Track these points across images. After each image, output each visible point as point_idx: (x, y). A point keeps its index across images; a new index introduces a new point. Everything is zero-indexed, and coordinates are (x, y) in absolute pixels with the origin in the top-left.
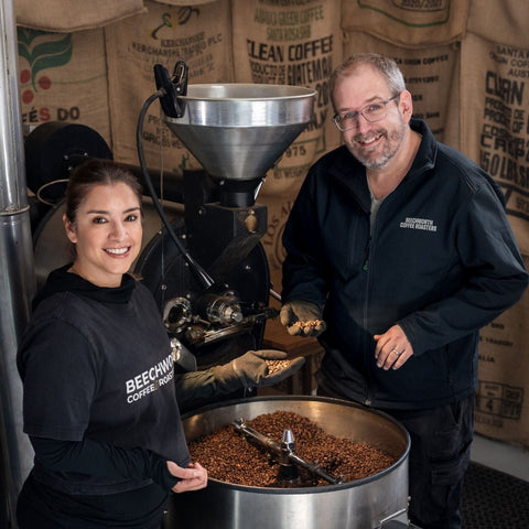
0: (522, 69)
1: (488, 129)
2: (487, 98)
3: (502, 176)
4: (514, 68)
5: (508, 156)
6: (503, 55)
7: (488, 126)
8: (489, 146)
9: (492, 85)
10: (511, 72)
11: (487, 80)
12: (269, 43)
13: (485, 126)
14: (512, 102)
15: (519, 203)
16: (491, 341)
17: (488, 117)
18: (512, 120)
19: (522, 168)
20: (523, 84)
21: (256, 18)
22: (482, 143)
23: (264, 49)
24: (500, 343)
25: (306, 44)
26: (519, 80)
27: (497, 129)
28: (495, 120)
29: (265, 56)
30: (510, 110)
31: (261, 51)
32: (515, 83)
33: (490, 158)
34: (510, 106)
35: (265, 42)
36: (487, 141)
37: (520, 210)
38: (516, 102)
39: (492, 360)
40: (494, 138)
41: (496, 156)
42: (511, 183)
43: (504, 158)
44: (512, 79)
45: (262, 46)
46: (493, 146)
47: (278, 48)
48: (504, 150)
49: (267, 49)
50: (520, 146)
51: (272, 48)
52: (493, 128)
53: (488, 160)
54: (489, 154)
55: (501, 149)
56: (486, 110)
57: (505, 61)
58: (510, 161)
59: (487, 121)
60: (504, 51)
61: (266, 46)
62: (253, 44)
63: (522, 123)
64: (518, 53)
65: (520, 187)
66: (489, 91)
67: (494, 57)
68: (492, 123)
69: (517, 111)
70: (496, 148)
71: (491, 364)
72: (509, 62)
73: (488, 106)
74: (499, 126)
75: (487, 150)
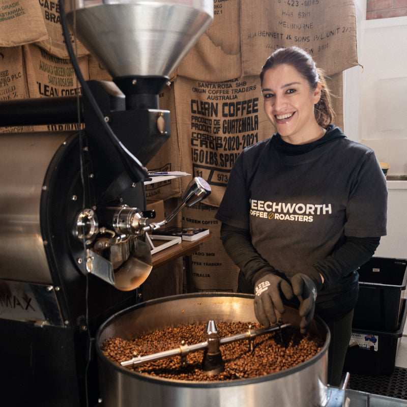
0: (215, 95)
1: (195, 135)
2: (192, 116)
3: (207, 162)
4: (211, 95)
5: (209, 150)
6: (203, 88)
7: (195, 133)
8: (197, 145)
9: (195, 108)
10: (209, 98)
11: (192, 105)
12: (51, 85)
13: (193, 133)
14: (212, 116)
15: (219, 178)
16: (207, 264)
17: (194, 128)
18: (213, 126)
19: (221, 155)
20: (217, 104)
21: (41, 67)
22: (192, 144)
23: (47, 89)
24: (213, 265)
25: (71, 90)
26: (215, 102)
27: (201, 134)
28: (199, 129)
29: (47, 93)
30: (211, 120)
31: (46, 91)
32: (212, 104)
33: (199, 152)
34: (210, 118)
35: (48, 84)
36: (195, 142)
37: (221, 182)
38: (214, 115)
39: (209, 276)
40: (199, 140)
41: (202, 151)
42: (214, 166)
43: (207, 152)
44: (210, 101)
45: (46, 87)
46: (199, 145)
47: (56, 89)
48: (207, 147)
49: (49, 89)
50: (219, 142)
51: (52, 89)
52: (198, 134)
53: (197, 153)
54: (197, 150)
55: (204, 146)
56: (192, 123)
57: (204, 91)
58: (211, 153)
59: (194, 130)
60: (203, 86)
61: (48, 87)
62: (40, 84)
63: (220, 128)
64: (212, 86)
65: (220, 167)
66: (193, 112)
67: (196, 90)
68: (197, 131)
69: (215, 120)
70: (201, 146)
71: (208, 278)
72: (207, 92)
73: (194, 121)
74: (202, 132)
75: (196, 148)
